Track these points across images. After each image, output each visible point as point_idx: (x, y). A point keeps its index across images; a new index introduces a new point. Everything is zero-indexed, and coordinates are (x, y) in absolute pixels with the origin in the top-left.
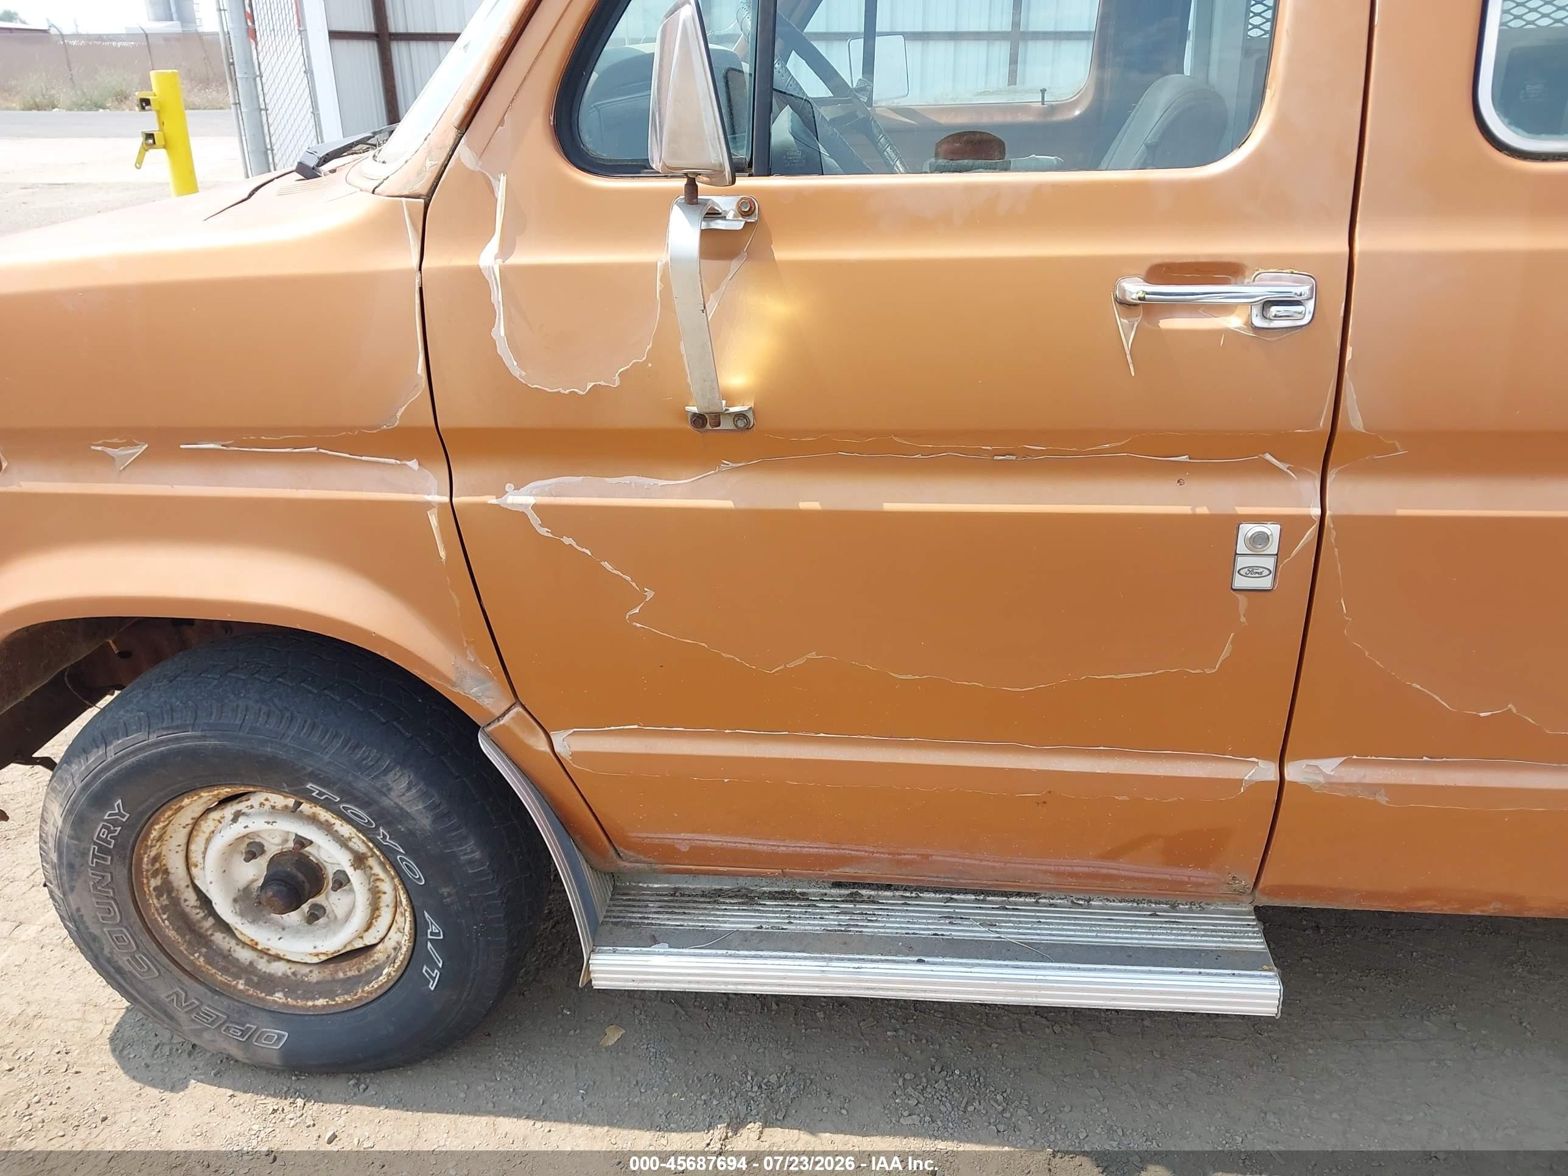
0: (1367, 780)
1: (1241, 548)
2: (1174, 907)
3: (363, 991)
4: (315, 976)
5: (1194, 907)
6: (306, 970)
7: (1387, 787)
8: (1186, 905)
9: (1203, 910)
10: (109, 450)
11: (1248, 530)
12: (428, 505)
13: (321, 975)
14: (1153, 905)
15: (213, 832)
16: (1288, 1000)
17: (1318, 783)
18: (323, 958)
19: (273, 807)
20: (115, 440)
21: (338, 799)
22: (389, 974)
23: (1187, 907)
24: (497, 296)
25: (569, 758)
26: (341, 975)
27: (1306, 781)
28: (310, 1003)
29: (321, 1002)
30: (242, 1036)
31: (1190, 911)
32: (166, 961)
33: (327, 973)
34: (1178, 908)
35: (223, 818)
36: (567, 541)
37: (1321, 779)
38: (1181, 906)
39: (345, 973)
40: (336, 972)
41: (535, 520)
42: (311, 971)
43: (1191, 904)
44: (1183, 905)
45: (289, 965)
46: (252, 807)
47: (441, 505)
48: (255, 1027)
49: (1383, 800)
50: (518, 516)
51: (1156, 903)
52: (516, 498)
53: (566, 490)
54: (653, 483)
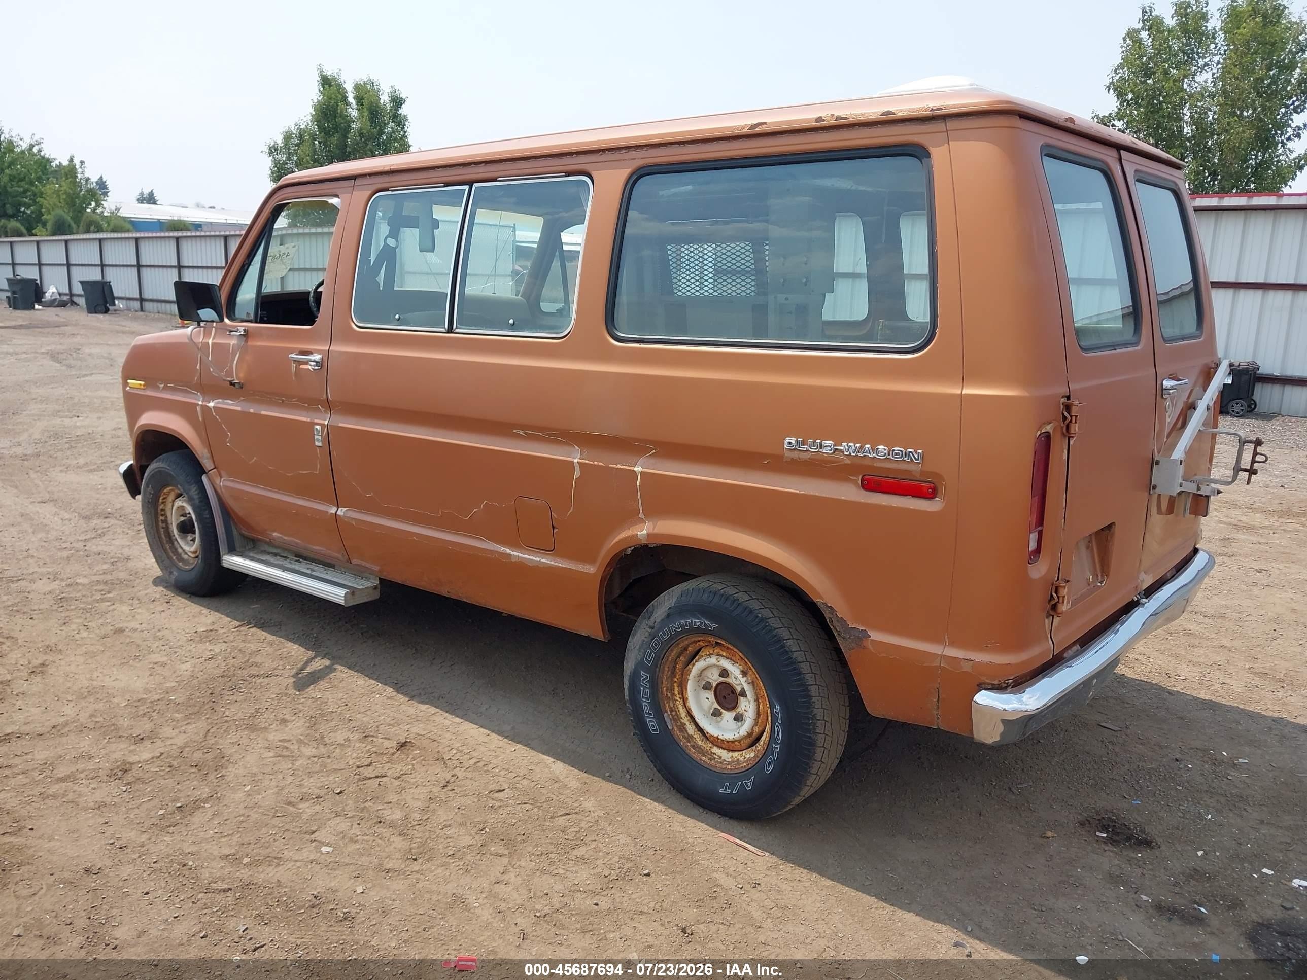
0: (352, 516)
1: (315, 433)
11: (316, 427)
36: (219, 419)
37: (344, 515)
41: (214, 412)
47: (200, 405)
49: (355, 524)
50: (212, 410)
52: (211, 404)
53: (218, 403)
54: (231, 402)
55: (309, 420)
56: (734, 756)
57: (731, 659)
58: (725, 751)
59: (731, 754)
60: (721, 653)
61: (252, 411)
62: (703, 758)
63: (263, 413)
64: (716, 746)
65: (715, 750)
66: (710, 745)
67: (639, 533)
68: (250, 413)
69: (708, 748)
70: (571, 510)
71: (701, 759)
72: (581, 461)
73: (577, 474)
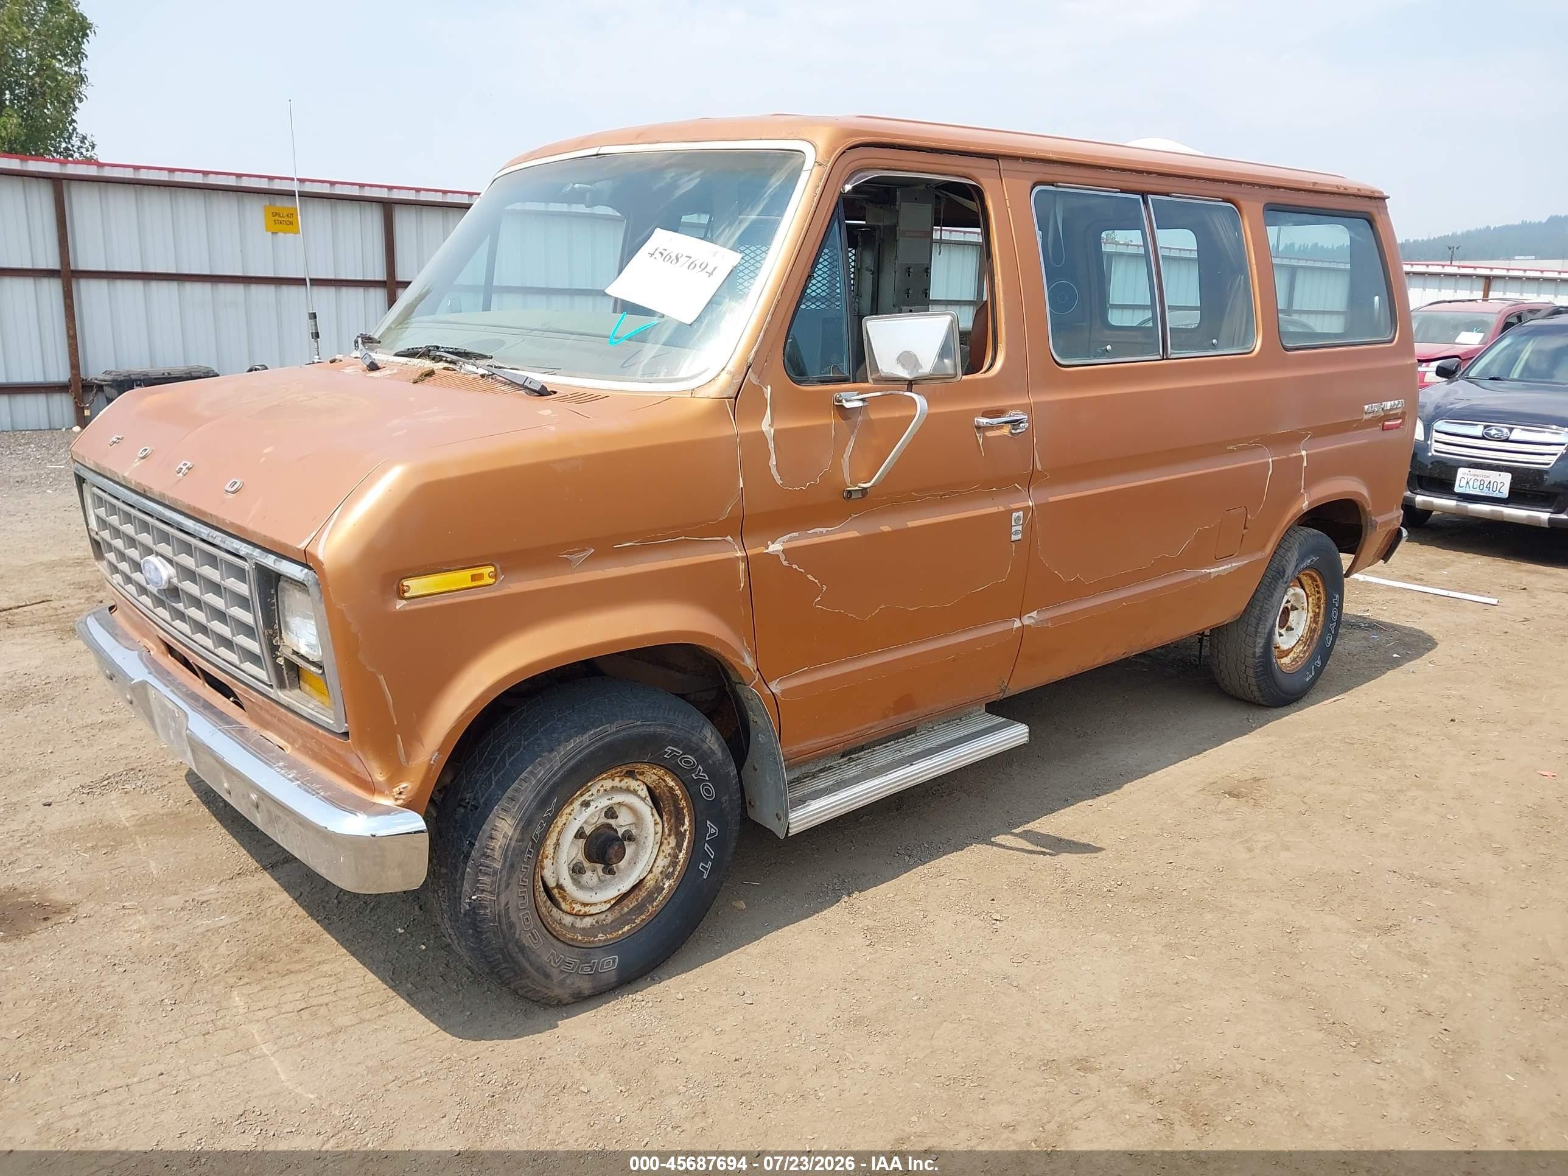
1: (1013, 524)
3: (653, 907)
4: (610, 918)
6: (603, 916)
7: (1051, 619)
10: (569, 557)
11: (1015, 515)
12: (735, 560)
13: (613, 916)
15: (565, 824)
16: (1031, 733)
17: (1033, 623)
18: (613, 902)
19: (605, 790)
20: (576, 549)
21: (681, 752)
22: (670, 886)
24: (771, 445)
25: (779, 695)
26: (626, 910)
27: (1029, 623)
28: (620, 932)
29: (627, 928)
30: (591, 970)
32: (545, 931)
33: (616, 913)
35: (572, 810)
36: (794, 566)
37: (1033, 621)
39: (628, 907)
40: (622, 909)
41: (782, 557)
42: (606, 916)
45: (592, 918)
46: (592, 795)
47: (743, 557)
48: (597, 961)
49: (1050, 625)
50: (774, 557)
52: (775, 547)
53: (790, 540)
54: (824, 530)
55: (1002, 509)
61: (885, 528)
63: (910, 524)
67: (1303, 505)
68: (884, 533)
73: (1270, 472)
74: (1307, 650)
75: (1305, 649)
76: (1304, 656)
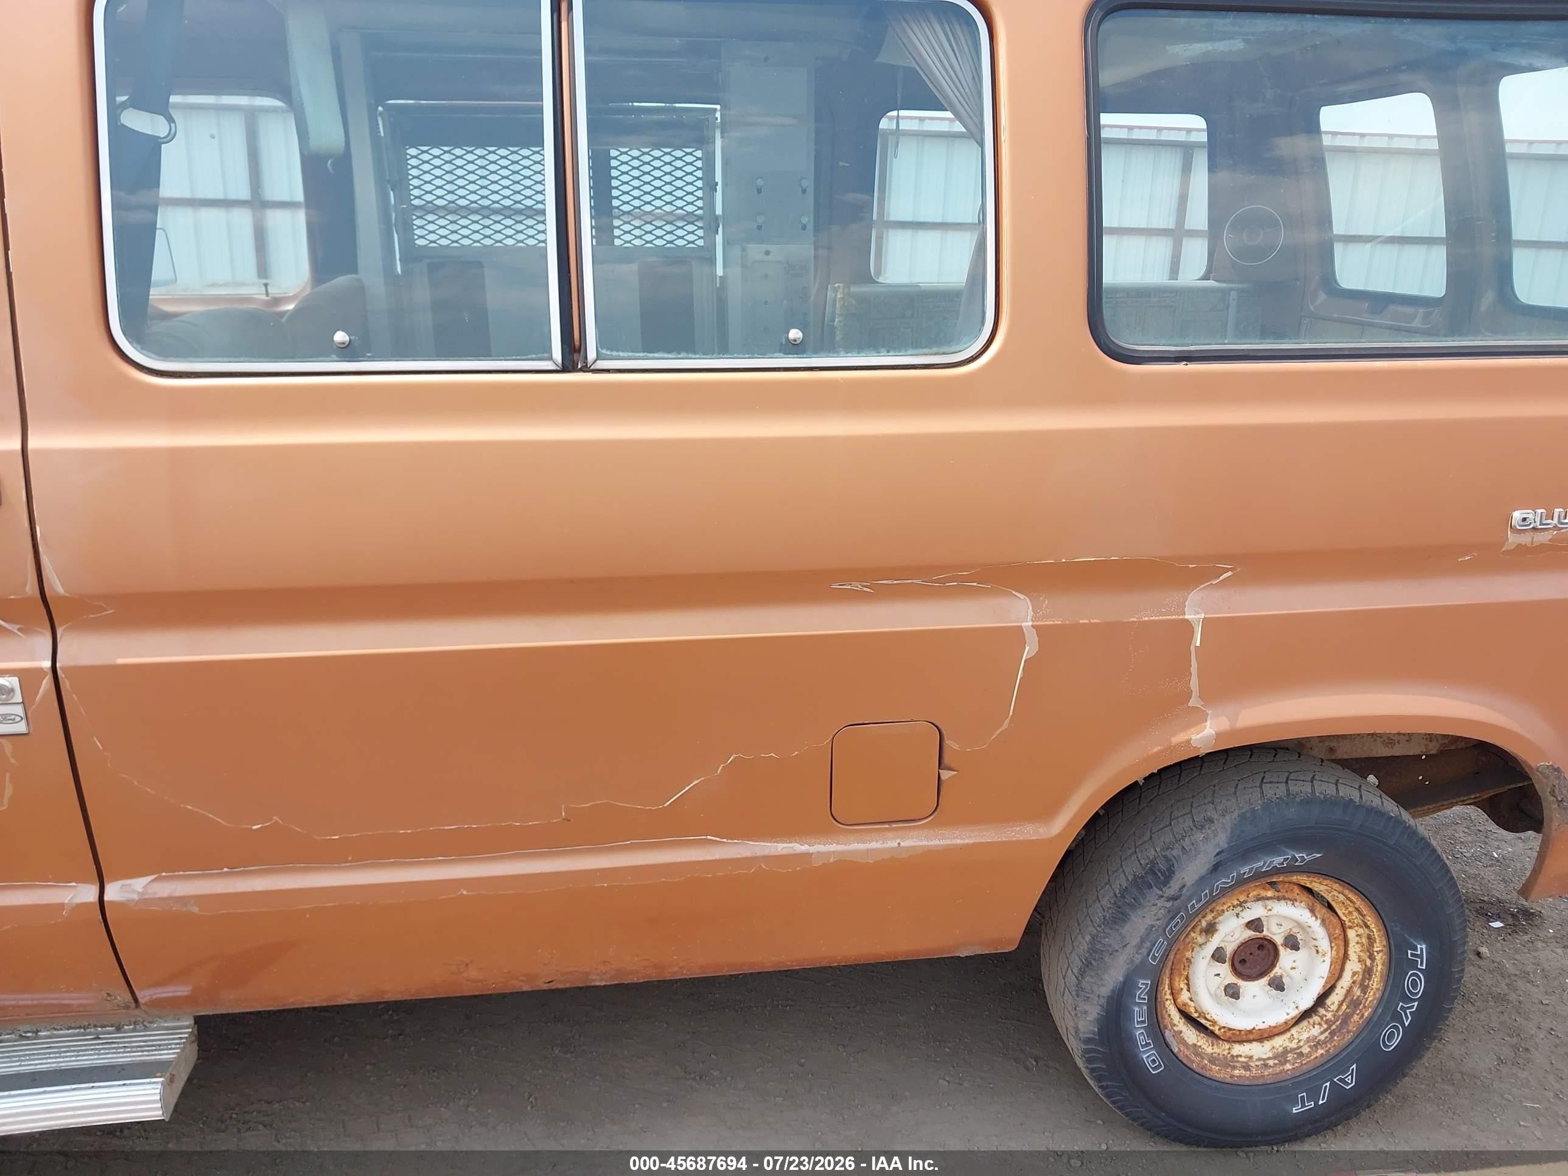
0: (178, 894)
2: (119, 1029)
5: (138, 1027)
8: (131, 1025)
9: (146, 1029)
14: (100, 1029)
17: (133, 900)
23: (131, 1027)
27: (122, 899)
31: (134, 1030)
34: (122, 1030)
37: (135, 897)
38: (126, 1027)
43: (135, 1024)
44: (127, 1025)
49: (196, 910)
51: (102, 1027)
56: (1277, 1046)
57: (1284, 898)
58: (1255, 1044)
59: (1268, 1045)
60: (1264, 893)
62: (1236, 1072)
64: (1235, 1042)
65: (1238, 1049)
66: (1227, 1046)
67: (1193, 738)
69: (1225, 1053)
70: (1005, 726)
71: (1232, 1076)
72: (1035, 623)
73: (1029, 651)
74: (1325, 1042)
75: (1322, 1037)
76: (1309, 1054)
